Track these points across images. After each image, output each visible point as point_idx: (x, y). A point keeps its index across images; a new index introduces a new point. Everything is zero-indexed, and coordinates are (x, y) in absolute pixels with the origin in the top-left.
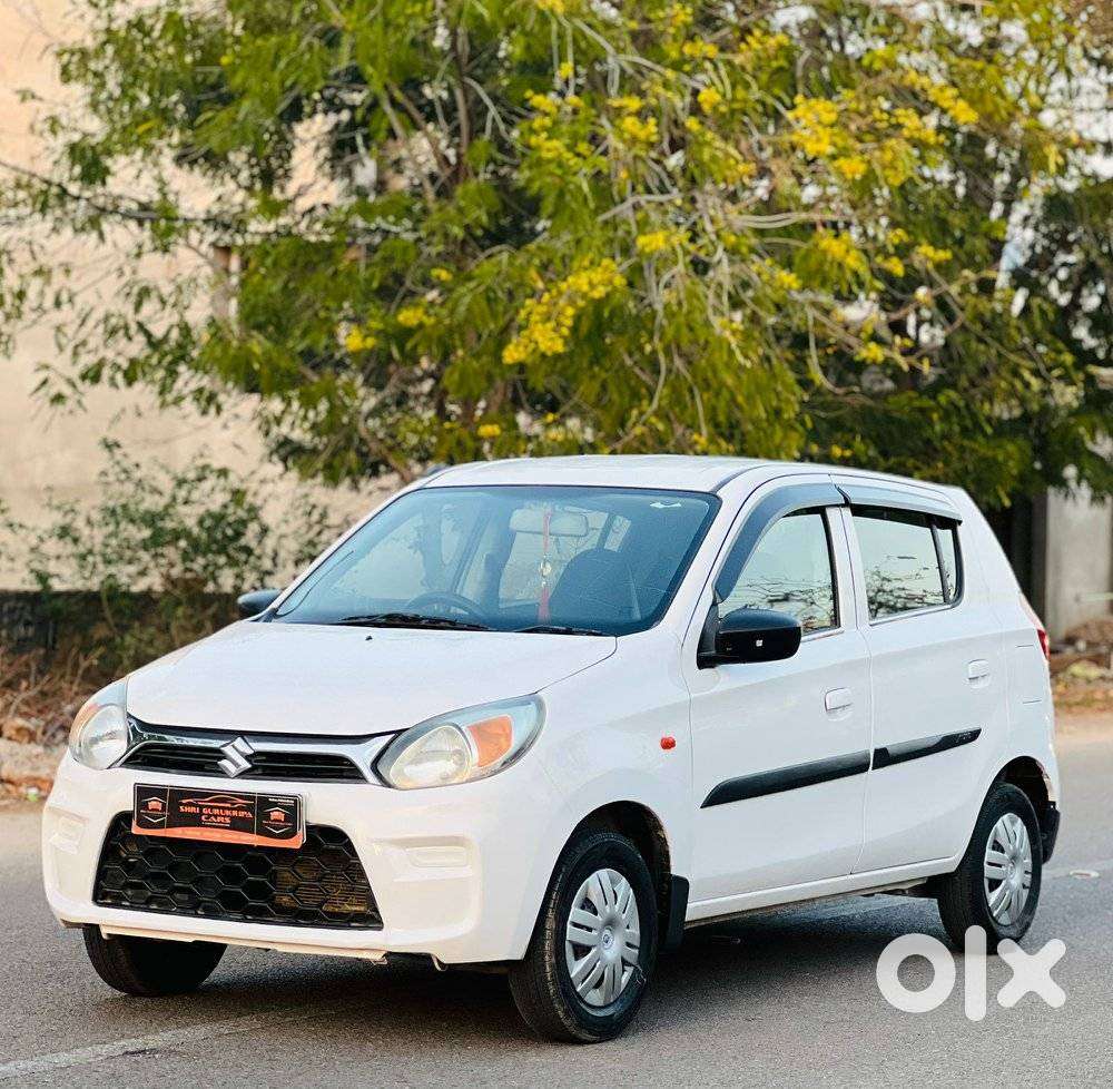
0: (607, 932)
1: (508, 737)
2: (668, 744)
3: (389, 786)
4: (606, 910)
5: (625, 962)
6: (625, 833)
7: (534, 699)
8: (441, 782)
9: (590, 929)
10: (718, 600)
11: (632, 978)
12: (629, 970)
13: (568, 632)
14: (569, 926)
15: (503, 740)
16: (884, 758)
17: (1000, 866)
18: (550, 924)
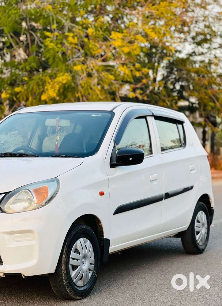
0: (83, 260)
1: (47, 193)
2: (102, 194)
3: (4, 212)
4: (83, 253)
5: (89, 270)
6: (88, 225)
7: (56, 180)
8: (24, 210)
9: (78, 260)
10: (116, 145)
11: (92, 275)
12: (91, 272)
13: (66, 157)
14: (70, 259)
15: (45, 195)
16: (168, 196)
17: (199, 227)
18: (64, 259)
